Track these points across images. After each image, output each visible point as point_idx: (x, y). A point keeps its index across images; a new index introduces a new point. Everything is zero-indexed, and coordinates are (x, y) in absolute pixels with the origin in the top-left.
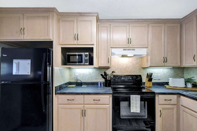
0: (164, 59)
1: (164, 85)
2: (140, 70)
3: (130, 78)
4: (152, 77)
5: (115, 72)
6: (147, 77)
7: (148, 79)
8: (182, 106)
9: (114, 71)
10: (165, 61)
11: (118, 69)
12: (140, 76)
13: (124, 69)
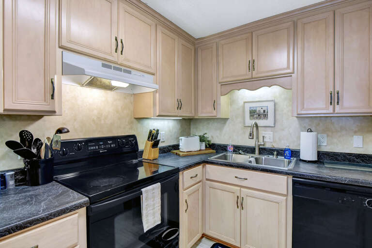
0: (177, 103)
1: (170, 151)
2: (132, 123)
3: (111, 144)
4: (158, 139)
5: (68, 131)
6: (149, 138)
7: (150, 142)
8: (207, 180)
9: (63, 129)
10: (180, 106)
11: (75, 120)
12: (134, 137)
13: (93, 121)
